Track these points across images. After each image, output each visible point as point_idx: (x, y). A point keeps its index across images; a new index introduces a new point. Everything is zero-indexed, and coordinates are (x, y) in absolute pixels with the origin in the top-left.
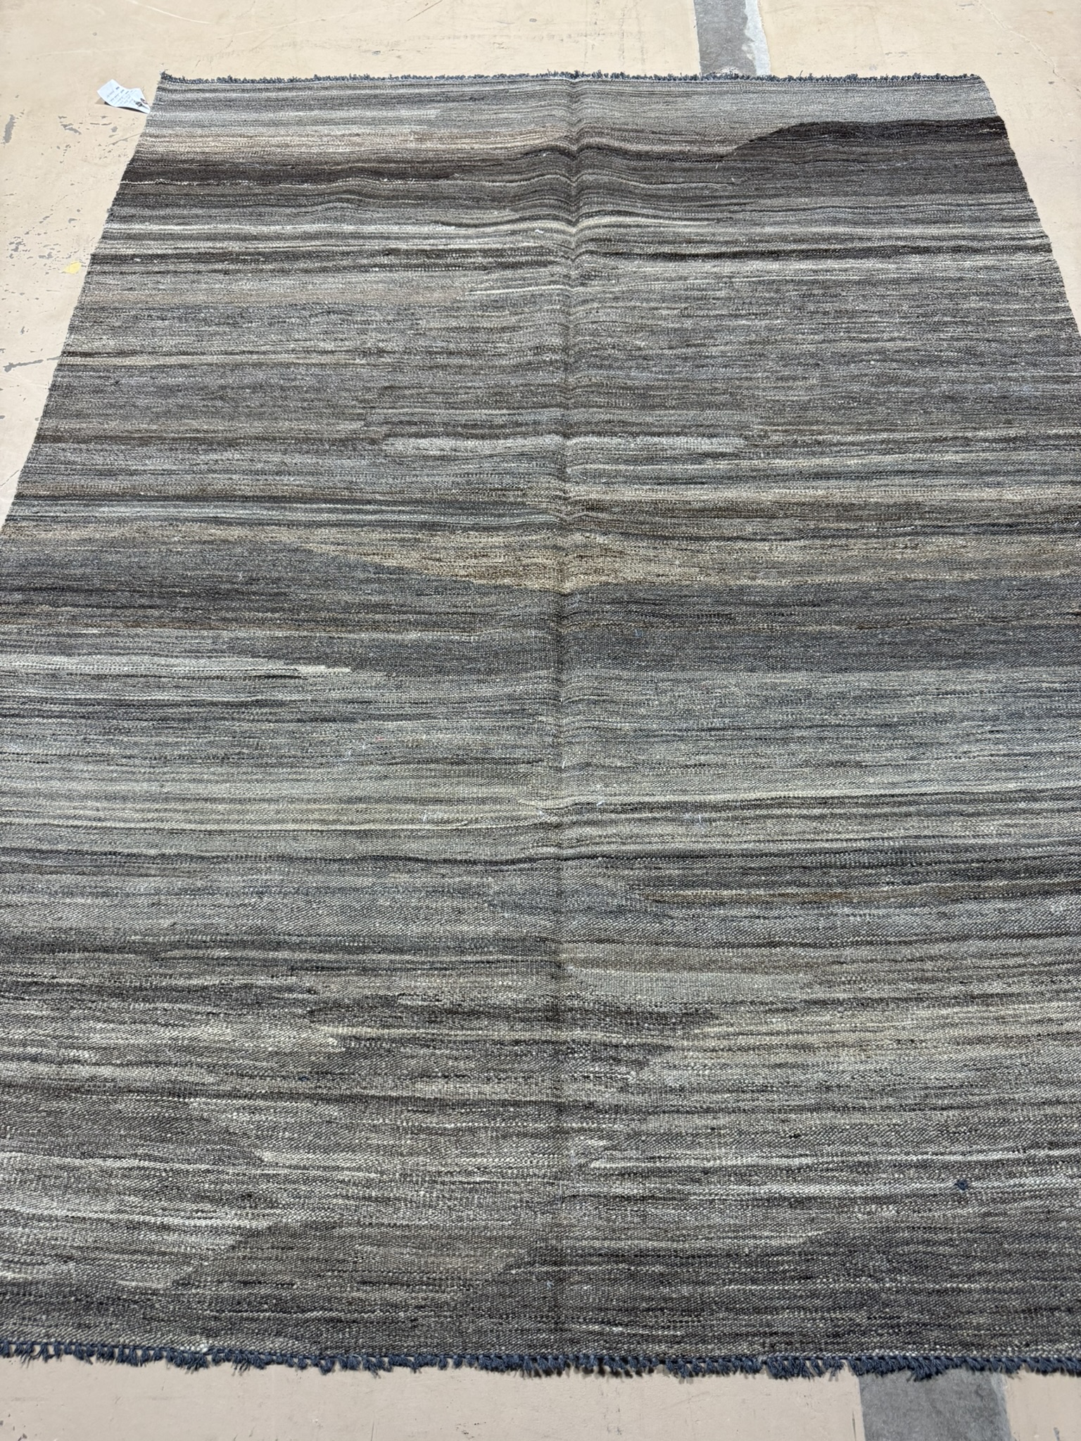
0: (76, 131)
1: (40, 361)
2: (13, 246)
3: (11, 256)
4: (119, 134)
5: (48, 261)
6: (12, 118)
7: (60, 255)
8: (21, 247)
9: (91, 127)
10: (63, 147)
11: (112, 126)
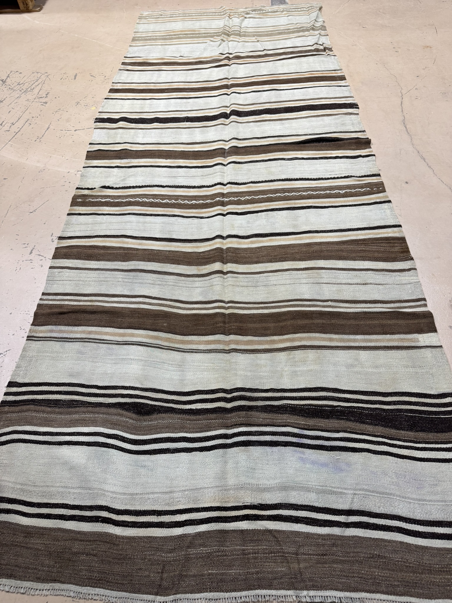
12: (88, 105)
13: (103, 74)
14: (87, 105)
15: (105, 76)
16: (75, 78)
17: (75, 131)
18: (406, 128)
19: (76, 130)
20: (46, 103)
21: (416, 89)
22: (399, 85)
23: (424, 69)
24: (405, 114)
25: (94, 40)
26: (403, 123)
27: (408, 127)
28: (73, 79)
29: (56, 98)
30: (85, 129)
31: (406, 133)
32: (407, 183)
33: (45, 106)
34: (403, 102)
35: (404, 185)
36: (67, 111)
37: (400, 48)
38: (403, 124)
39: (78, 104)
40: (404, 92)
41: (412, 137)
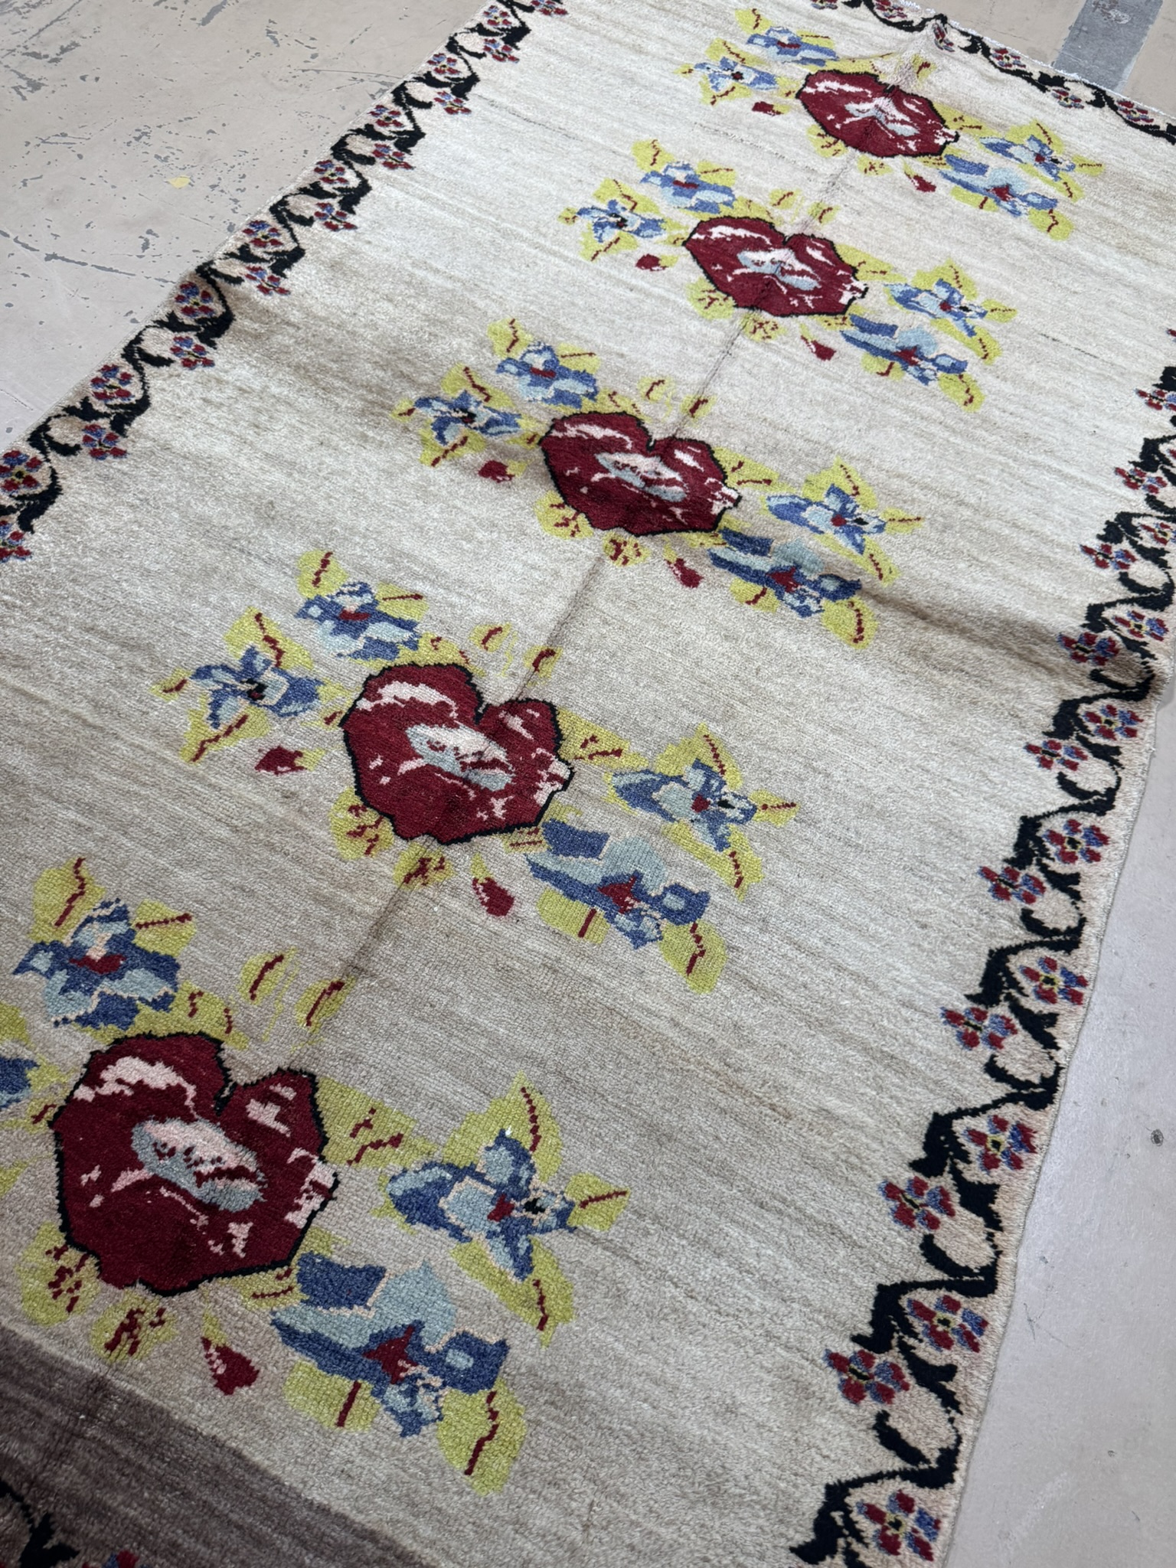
0: (276, 42)
1: (84, 264)
2: (137, 134)
3: (129, 144)
4: (314, 63)
5: (160, 165)
7: (176, 163)
8: (144, 138)
9: (293, 43)
10: (252, 53)
11: (314, 51)
12: (172, 157)
13: (311, 43)
14: (166, 159)
15: (314, 56)
16: (205, 21)
17: (49, 258)
19: (54, 256)
20: (35, 86)
28: (199, 21)
29: (83, 78)
30: (88, 267)
32: (1157, 1138)
33: (24, 98)
36: (80, 156)
39: (138, 139)
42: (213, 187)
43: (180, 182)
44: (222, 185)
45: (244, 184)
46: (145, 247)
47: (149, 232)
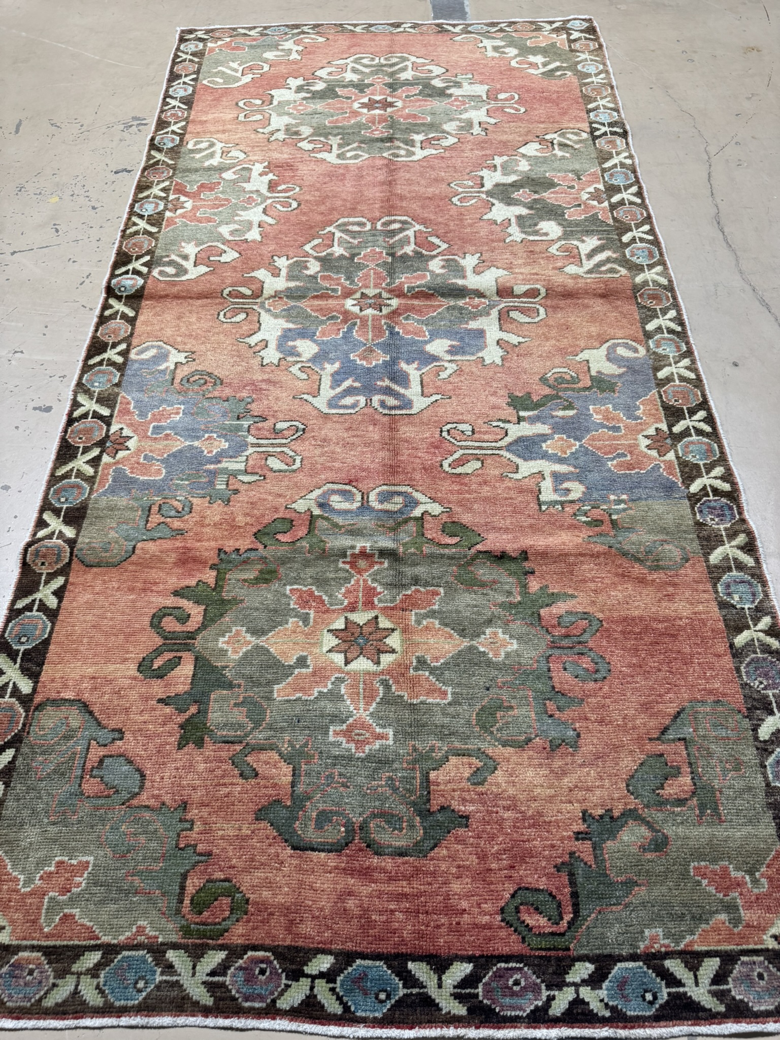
0: (59, 127)
1: (32, 249)
2: (18, 189)
3: (17, 194)
4: (84, 128)
5: (39, 197)
6: (21, 121)
7: (47, 193)
8: (23, 189)
9: (67, 124)
10: (50, 136)
11: (80, 124)
12: (43, 191)
13: (77, 121)
14: (40, 193)
15: (82, 126)
16: (17, 131)
17: (13, 254)
18: (723, 233)
19: (15, 252)
21: (736, 143)
22: (701, 135)
23: (749, 99)
24: (719, 201)
25: (62, 43)
26: (715, 223)
27: (726, 230)
28: (13, 133)
30: (35, 250)
31: (725, 245)
32: (736, 365)
34: (713, 174)
35: (730, 370)
37: (695, 52)
38: (717, 226)
39: (20, 191)
40: (713, 150)
41: (738, 253)
42: (72, 195)
43: (55, 199)
44: (76, 192)
45: (86, 189)
46: (57, 231)
47: (55, 225)
